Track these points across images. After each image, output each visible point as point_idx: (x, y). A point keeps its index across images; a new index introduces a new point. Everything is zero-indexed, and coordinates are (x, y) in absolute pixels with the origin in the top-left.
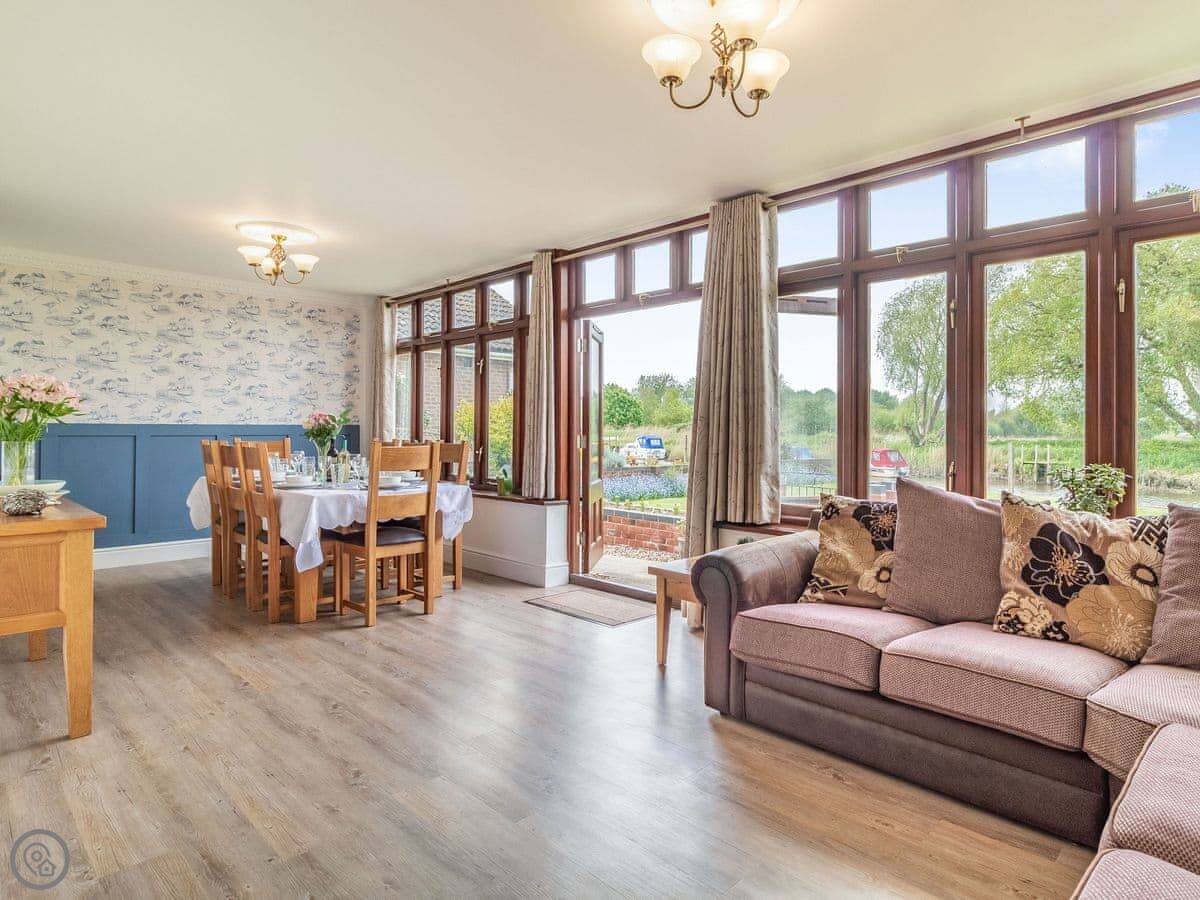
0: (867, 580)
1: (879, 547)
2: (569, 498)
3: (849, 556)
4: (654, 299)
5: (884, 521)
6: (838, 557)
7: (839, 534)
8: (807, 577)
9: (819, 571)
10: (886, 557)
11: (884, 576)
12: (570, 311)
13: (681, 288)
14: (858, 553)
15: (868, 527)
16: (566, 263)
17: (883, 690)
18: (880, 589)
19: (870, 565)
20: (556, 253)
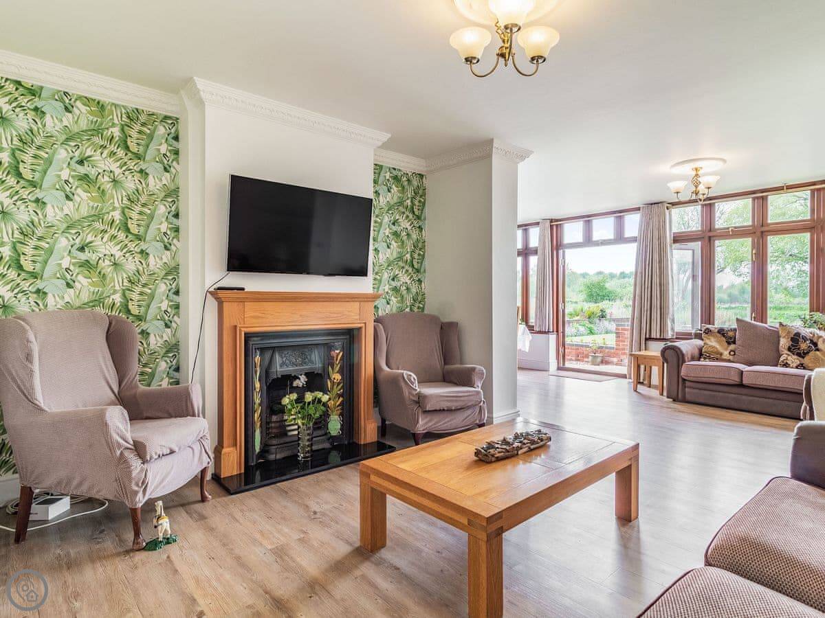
0: (726, 354)
1: (729, 343)
2: (557, 331)
3: (718, 347)
4: (604, 243)
5: (731, 334)
6: (713, 347)
7: (712, 339)
8: (701, 354)
9: (705, 352)
10: (732, 347)
11: (732, 353)
12: (557, 246)
13: (620, 238)
14: (722, 346)
15: (724, 336)
16: (555, 225)
17: (744, 382)
18: (731, 358)
19: (726, 349)
20: (552, 221)
